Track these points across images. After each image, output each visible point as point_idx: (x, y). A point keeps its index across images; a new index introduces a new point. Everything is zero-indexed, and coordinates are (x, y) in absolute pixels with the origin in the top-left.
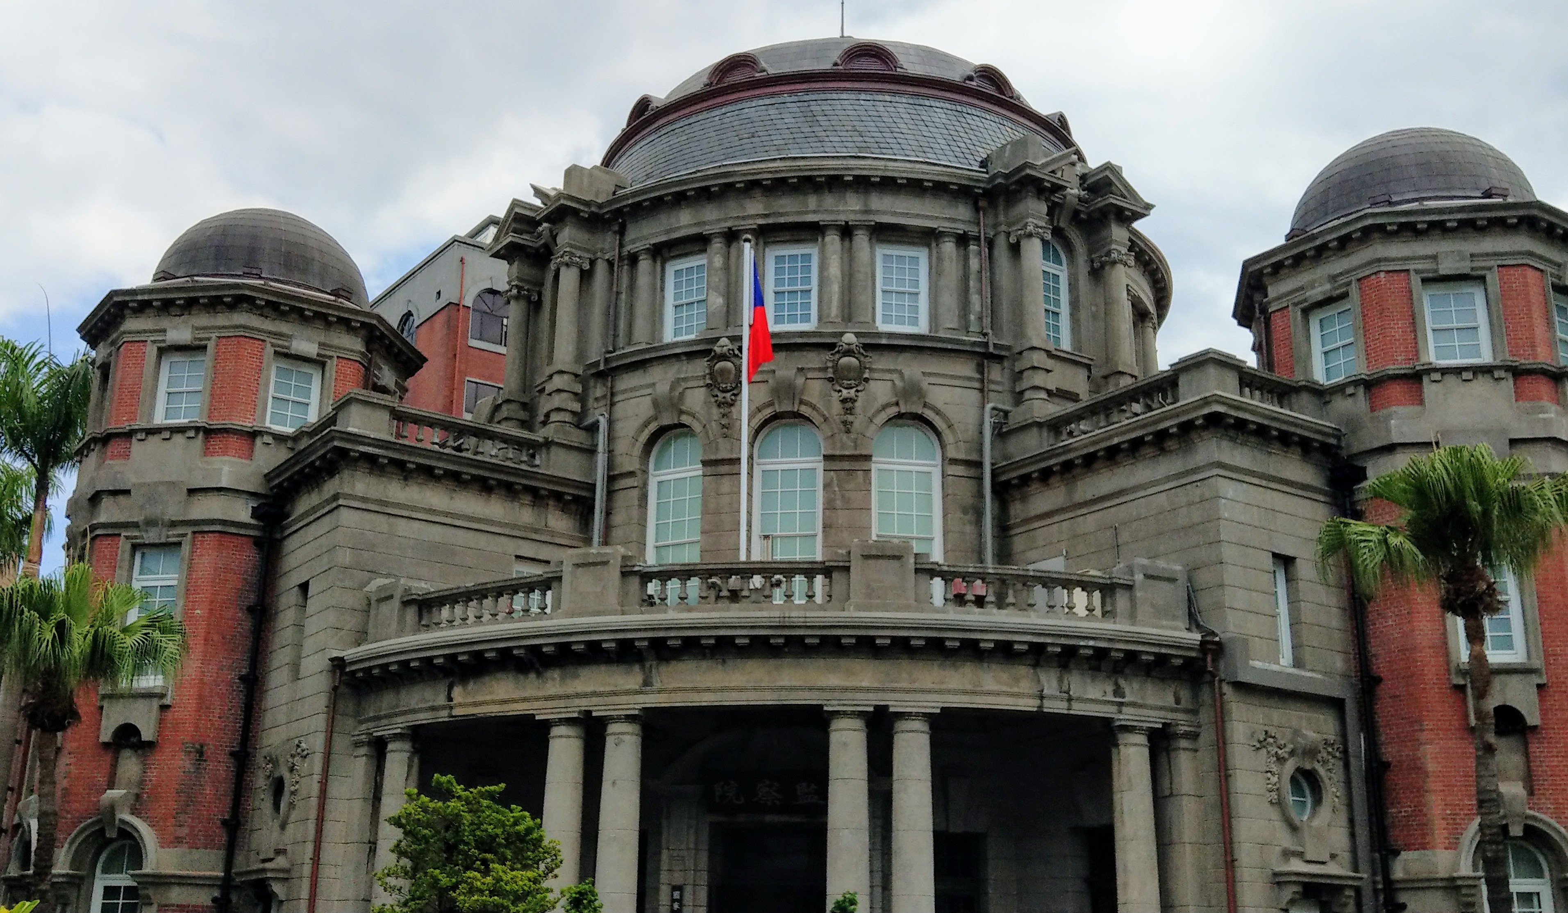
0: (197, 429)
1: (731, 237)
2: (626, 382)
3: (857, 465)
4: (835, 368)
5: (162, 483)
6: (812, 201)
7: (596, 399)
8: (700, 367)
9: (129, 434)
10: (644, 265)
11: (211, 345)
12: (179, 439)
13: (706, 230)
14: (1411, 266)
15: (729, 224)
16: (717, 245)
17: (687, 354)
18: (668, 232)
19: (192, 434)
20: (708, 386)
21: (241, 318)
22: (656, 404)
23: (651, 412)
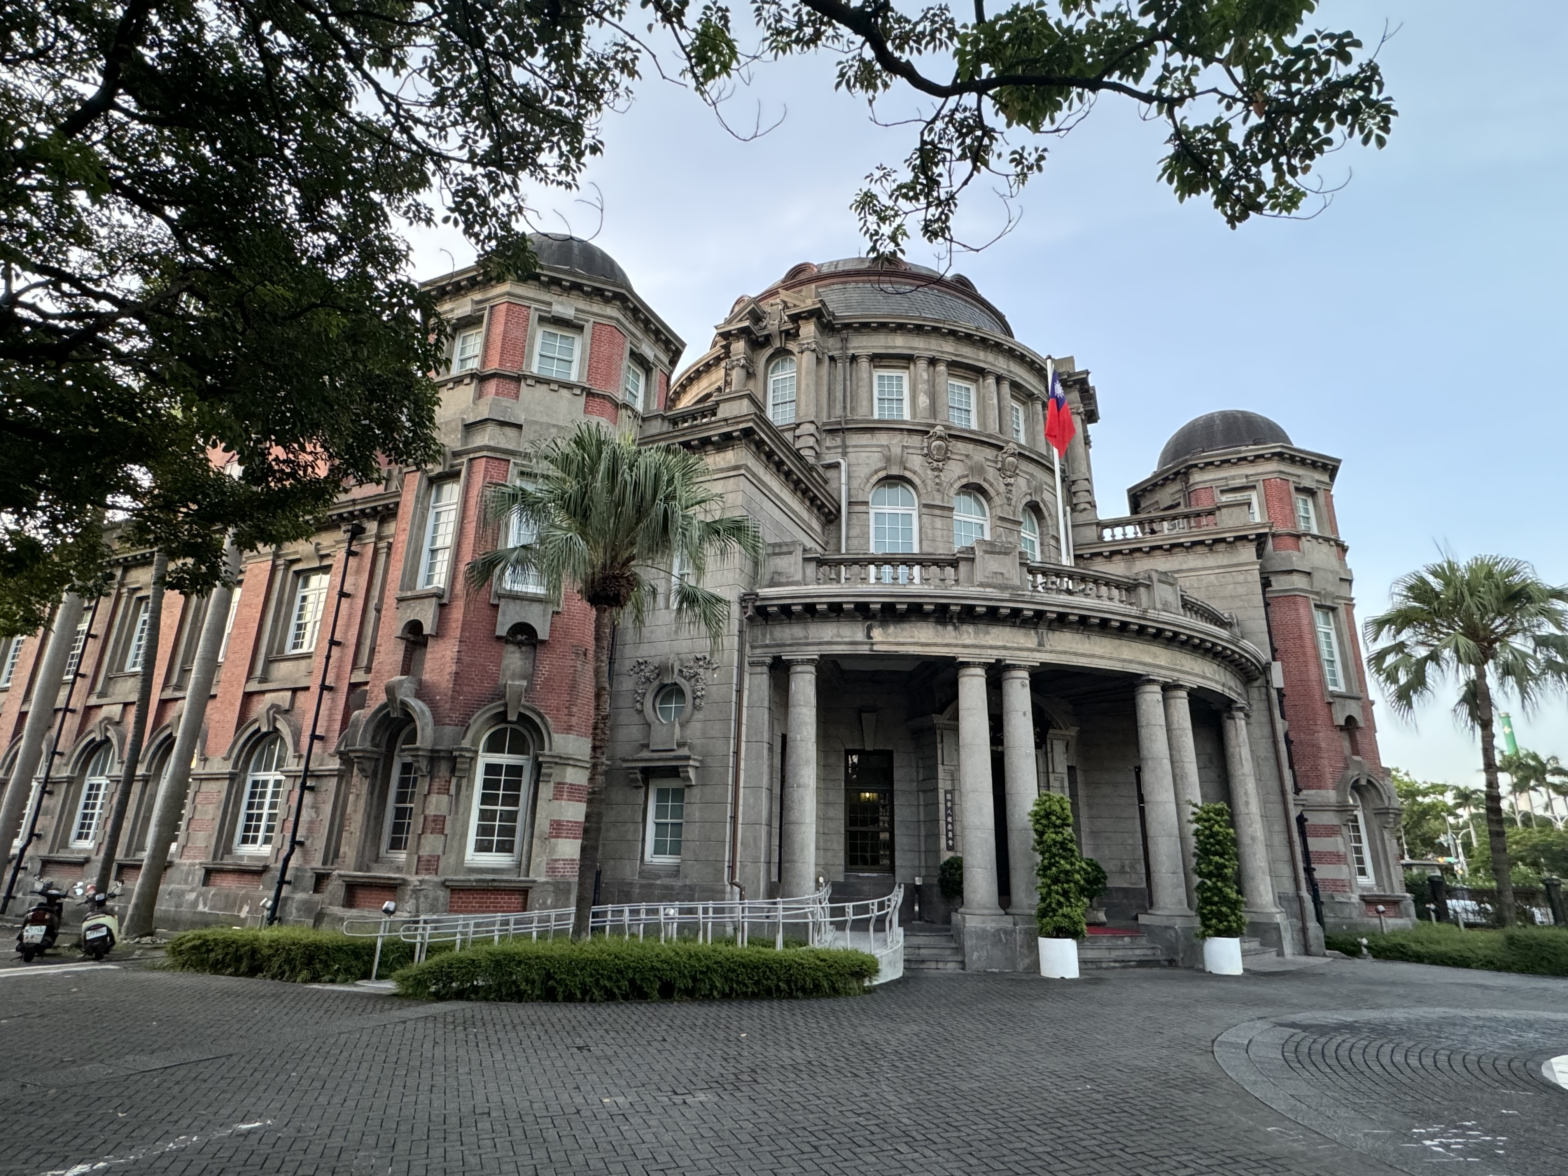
0: (583, 389)
1: (933, 362)
2: (854, 439)
3: (1014, 527)
4: (1003, 462)
5: (554, 426)
6: (982, 355)
7: (828, 448)
8: (916, 440)
9: (518, 379)
10: (864, 364)
11: (588, 327)
12: (564, 392)
13: (916, 353)
14: (1291, 479)
15: (934, 354)
16: (922, 365)
17: (909, 431)
18: (887, 347)
19: (578, 392)
20: (925, 455)
21: (611, 311)
22: (888, 460)
23: (882, 464)
